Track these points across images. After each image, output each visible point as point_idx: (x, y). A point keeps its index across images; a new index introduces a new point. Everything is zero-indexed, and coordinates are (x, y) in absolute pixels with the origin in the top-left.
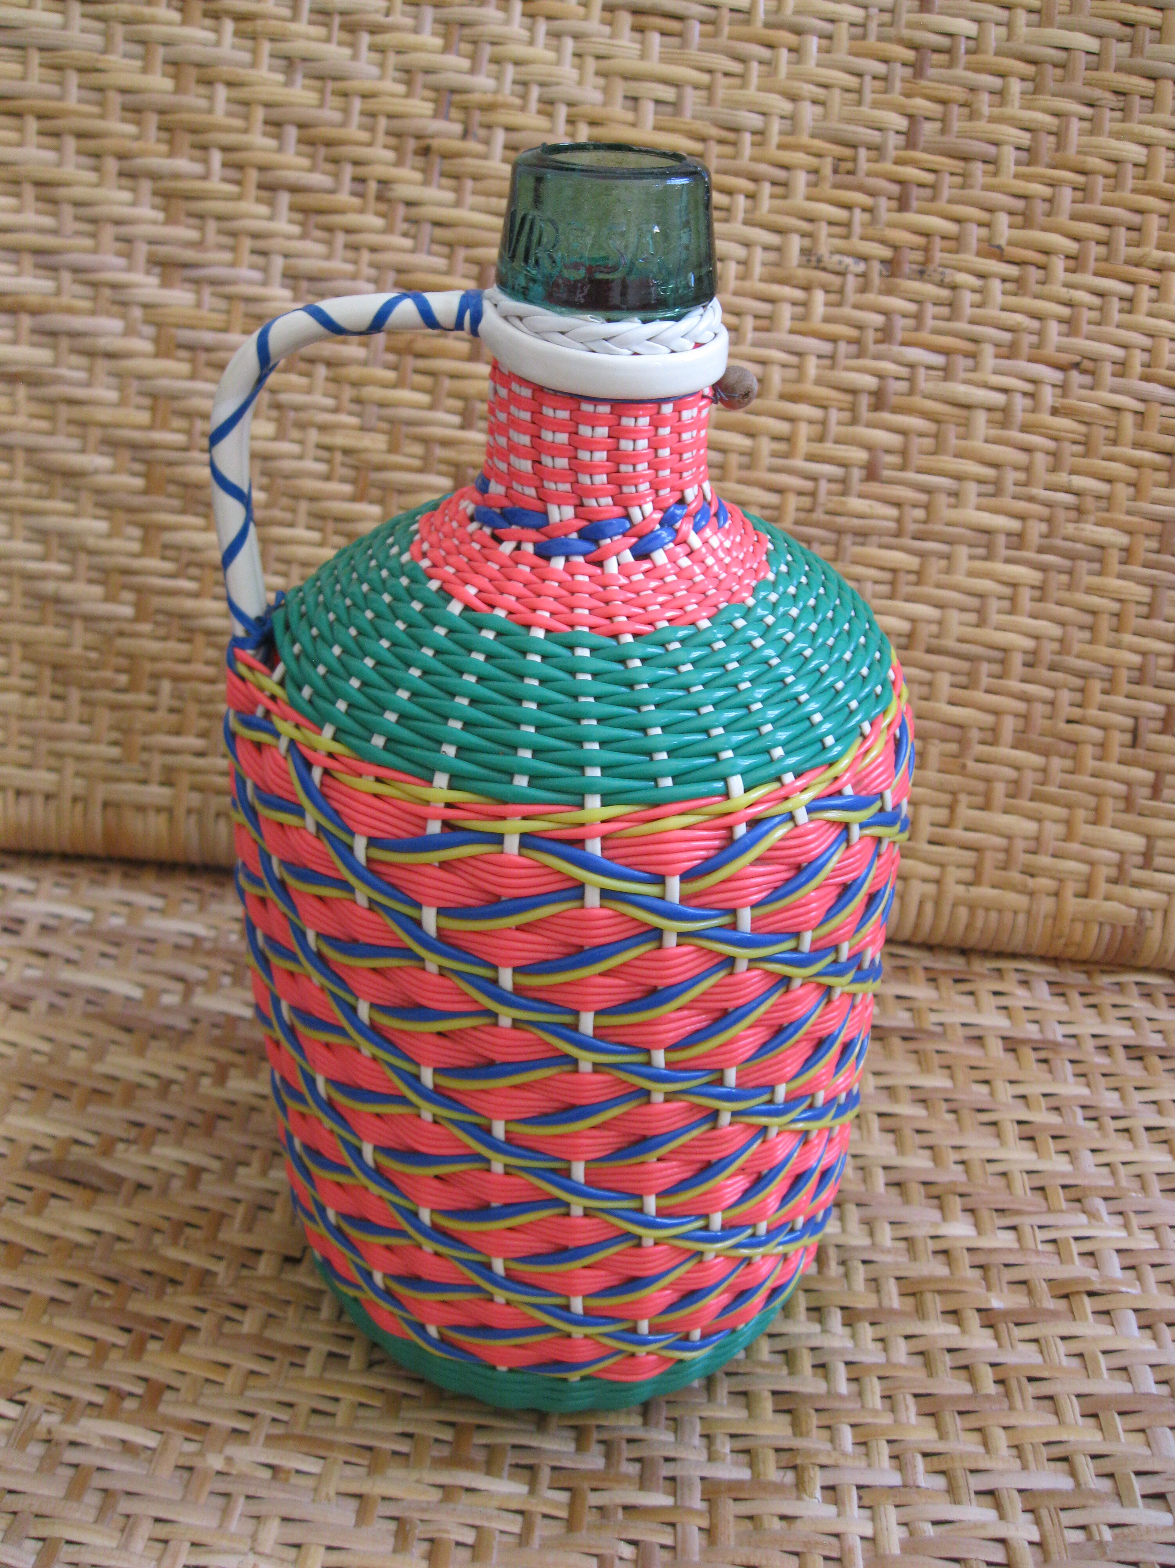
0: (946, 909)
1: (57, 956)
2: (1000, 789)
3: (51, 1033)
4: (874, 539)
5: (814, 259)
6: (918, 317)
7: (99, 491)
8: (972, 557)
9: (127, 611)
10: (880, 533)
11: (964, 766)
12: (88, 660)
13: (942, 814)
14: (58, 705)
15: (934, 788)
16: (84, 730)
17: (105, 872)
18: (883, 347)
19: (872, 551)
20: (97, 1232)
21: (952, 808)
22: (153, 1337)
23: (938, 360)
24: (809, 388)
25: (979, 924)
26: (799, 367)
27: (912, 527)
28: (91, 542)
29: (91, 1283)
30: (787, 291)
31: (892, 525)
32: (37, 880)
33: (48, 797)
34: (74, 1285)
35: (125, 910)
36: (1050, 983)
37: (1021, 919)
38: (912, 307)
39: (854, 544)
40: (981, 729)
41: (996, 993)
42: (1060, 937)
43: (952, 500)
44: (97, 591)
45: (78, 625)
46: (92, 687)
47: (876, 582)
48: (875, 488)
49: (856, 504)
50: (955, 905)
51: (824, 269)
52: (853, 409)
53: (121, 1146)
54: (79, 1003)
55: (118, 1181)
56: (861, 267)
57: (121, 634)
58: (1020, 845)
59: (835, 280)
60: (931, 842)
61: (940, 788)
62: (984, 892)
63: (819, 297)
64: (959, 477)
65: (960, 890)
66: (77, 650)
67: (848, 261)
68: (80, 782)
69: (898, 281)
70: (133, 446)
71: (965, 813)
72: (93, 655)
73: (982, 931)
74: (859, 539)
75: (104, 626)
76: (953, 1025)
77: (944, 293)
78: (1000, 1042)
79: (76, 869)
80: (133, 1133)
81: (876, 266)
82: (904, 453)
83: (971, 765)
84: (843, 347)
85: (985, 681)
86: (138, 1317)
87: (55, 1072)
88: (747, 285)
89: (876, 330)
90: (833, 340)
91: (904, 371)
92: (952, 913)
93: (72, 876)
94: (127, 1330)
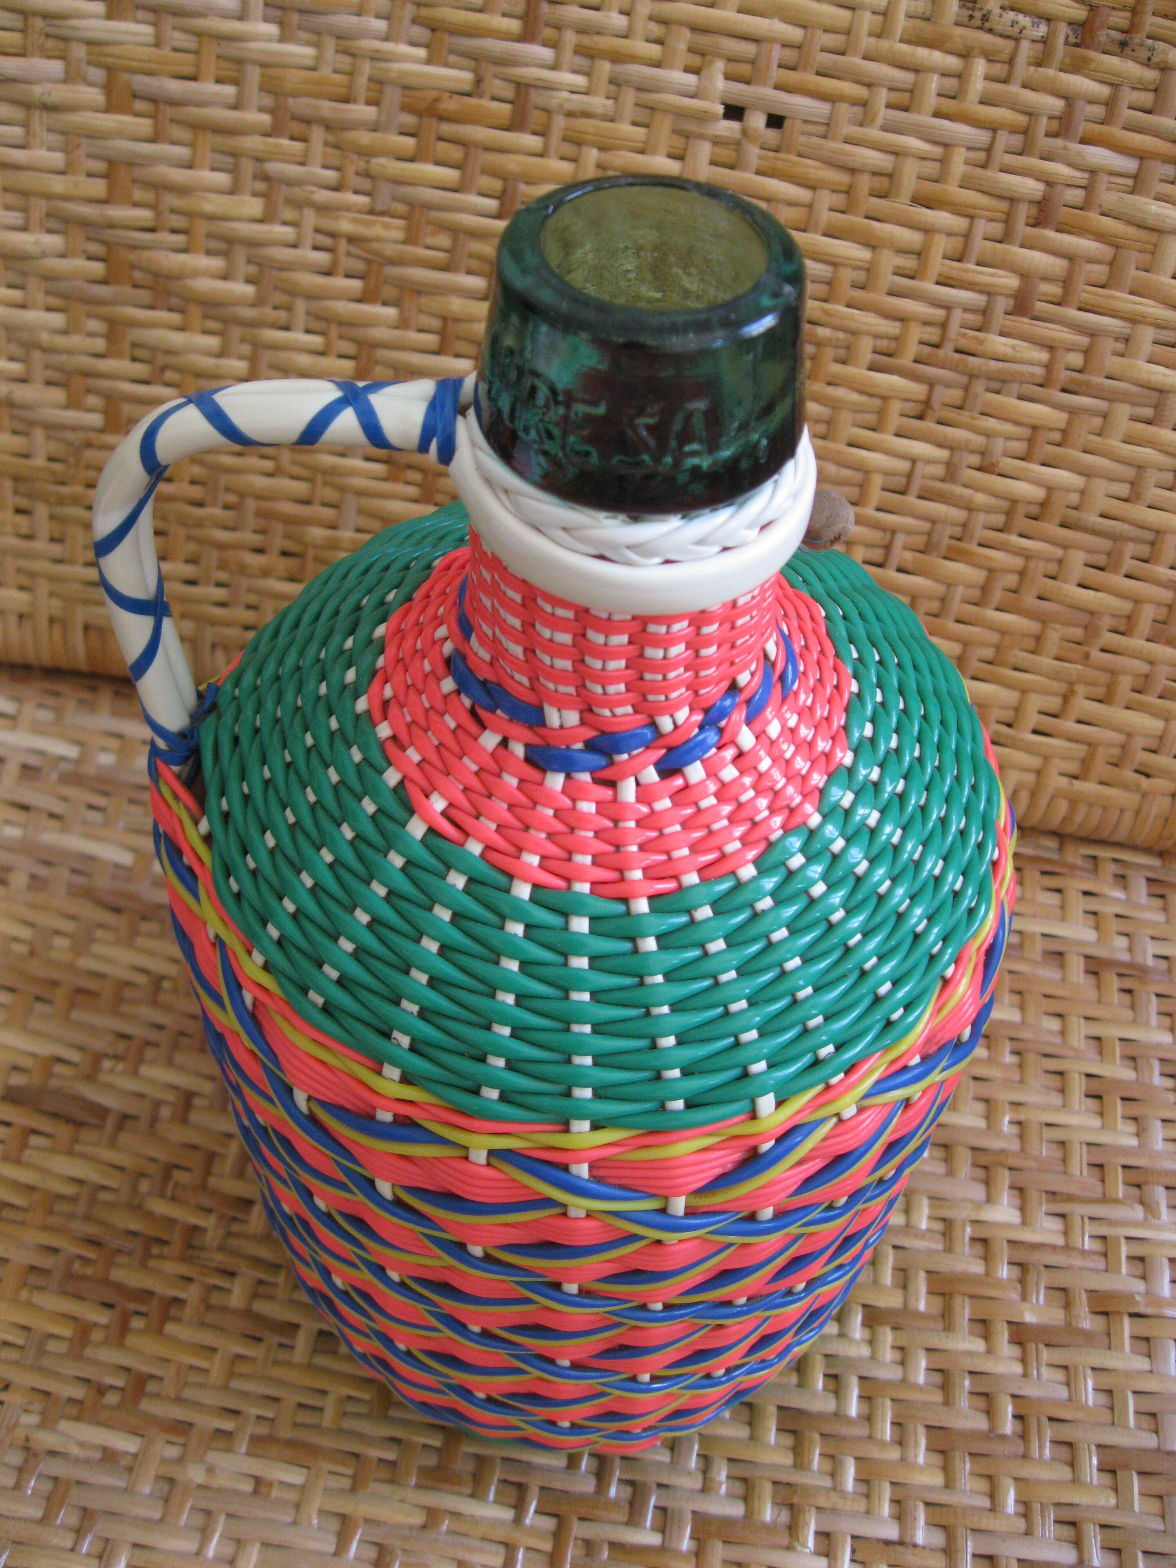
0: (1043, 802)
1: (39, 810)
2: (1125, 683)
3: (30, 915)
4: (1015, 387)
5: (978, 15)
6: (1110, 104)
7: (49, 277)
8: (1134, 419)
9: (95, 419)
10: (1023, 381)
11: (1087, 656)
12: (53, 473)
13: (1053, 703)
14: (23, 522)
15: (1046, 676)
16: (56, 550)
17: (93, 689)
18: (1058, 143)
19: (1008, 402)
20: (80, 1182)
21: (1066, 698)
22: (138, 1313)
23: (1130, 165)
24: (953, 190)
25: (1079, 818)
26: (944, 161)
27: (1063, 376)
28: (45, 338)
29: (72, 1248)
30: (937, 57)
31: (1039, 371)
32: (19, 700)
33: (21, 617)
34: (54, 1251)
35: (115, 743)
36: (1149, 880)
37: (1128, 815)
38: (1104, 91)
39: (988, 390)
40: (1114, 616)
41: (1086, 893)
42: (1169, 838)
43: (1120, 346)
44: (58, 395)
45: (39, 434)
46: (61, 501)
47: (1010, 439)
48: (1024, 324)
49: (998, 343)
50: (1053, 797)
51: (990, 31)
52: (1008, 220)
53: (107, 1064)
54: (62, 876)
55: (101, 1112)
56: (1042, 30)
57: (89, 445)
58: (1139, 742)
59: (1006, 46)
60: (1035, 732)
61: (1056, 676)
62: (1088, 787)
63: (980, 67)
64: (1134, 320)
65: (1064, 782)
66: (40, 462)
67: (1024, 20)
68: (55, 602)
69: (1091, 54)
71: (1083, 705)
72: (58, 467)
73: (1081, 824)
74: (996, 385)
75: (70, 436)
76: (1032, 935)
77: (1151, 75)
78: (1081, 960)
80: (121, 1047)
81: (1063, 30)
82: (1067, 282)
83: (1096, 654)
84: (1004, 139)
85: (1128, 564)
86: (121, 1288)
87: (35, 968)
88: (885, 45)
89: (1051, 118)
90: (993, 128)
91: (1080, 177)
92: (1049, 805)
93: (57, 694)
94: (109, 1306)
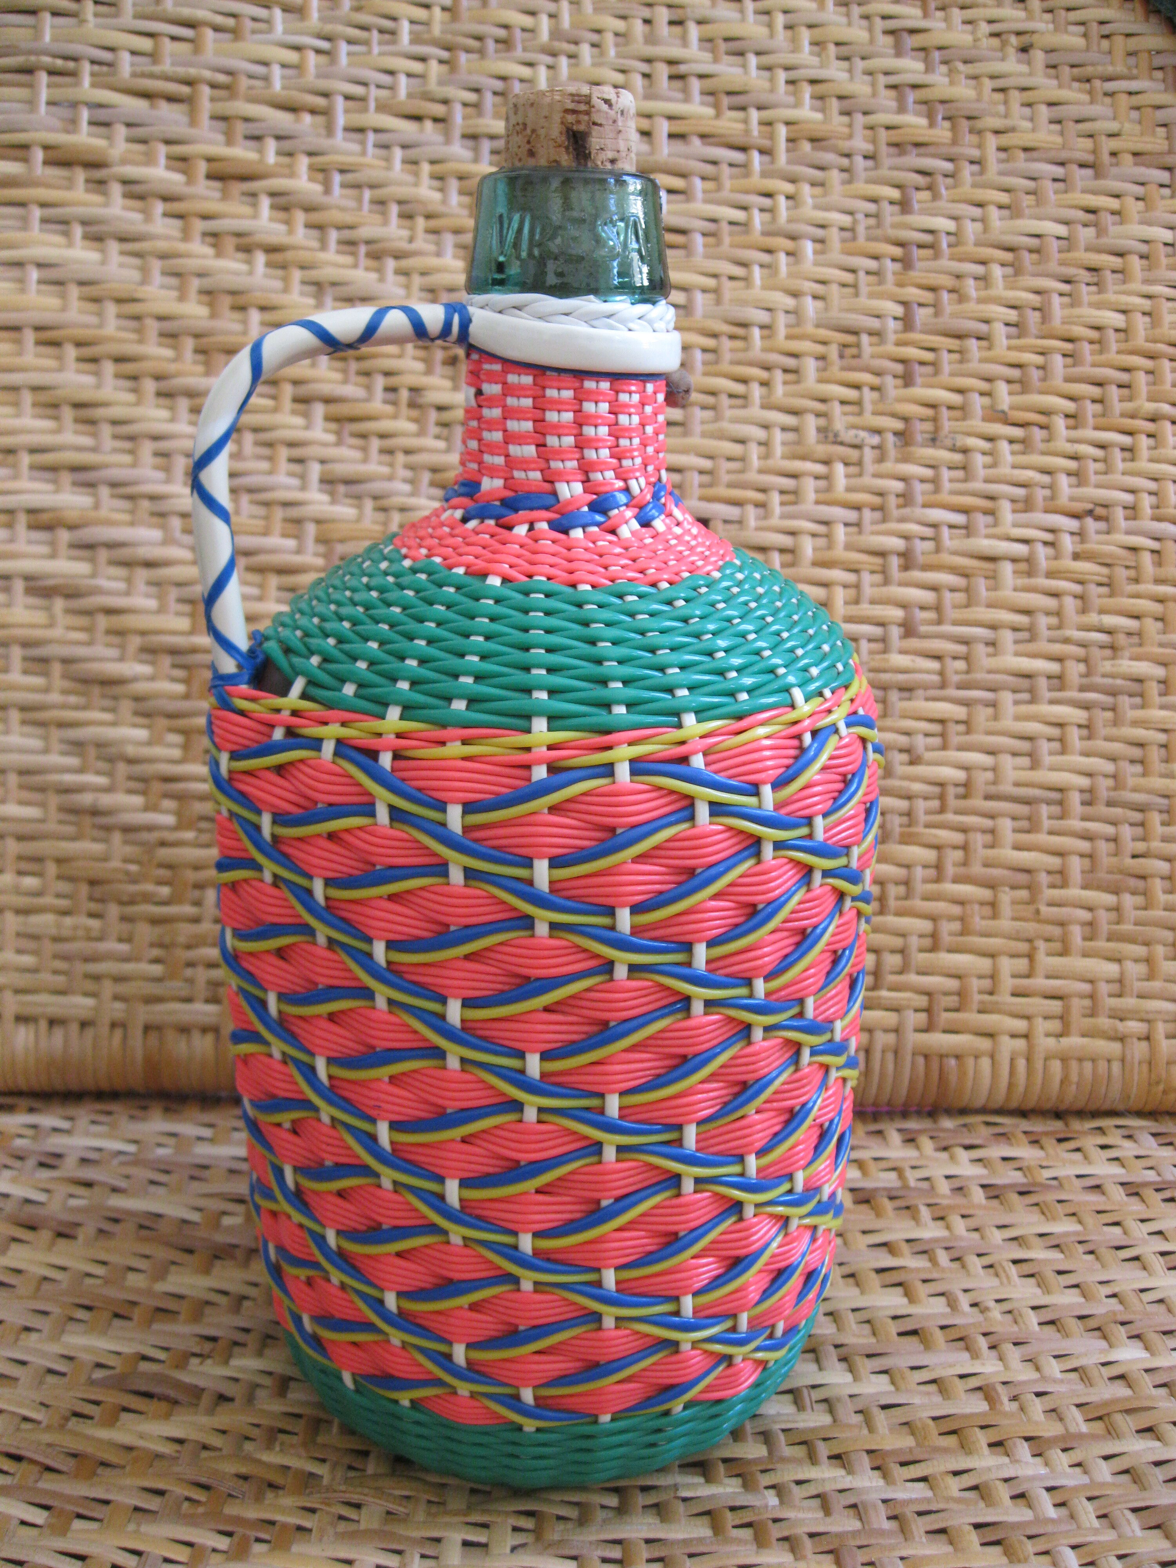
0: (1039, 1065)
1: (103, 1184)
2: (1076, 933)
3: (103, 1256)
4: (920, 693)
5: (831, 435)
6: (935, 481)
7: (138, 699)
8: (1016, 703)
9: (169, 820)
10: (926, 687)
11: (1038, 912)
12: (127, 873)
13: (1022, 964)
14: (95, 924)
15: (1009, 938)
16: (124, 947)
17: (144, 1108)
18: (906, 511)
19: (920, 705)
20: (180, 1441)
21: (1030, 956)
22: (258, 1540)
23: (959, 519)
24: (839, 553)
25: (1074, 1077)
26: (828, 536)
27: (955, 679)
28: (131, 750)
29: (181, 1491)
30: (809, 466)
31: (936, 678)
33: (84, 1024)
34: (160, 1493)
35: (172, 1141)
36: (1154, 1135)
37: (1116, 1067)
38: (928, 473)
39: (901, 699)
40: (1049, 872)
41: (1103, 1147)
42: (1158, 1083)
43: (990, 650)
44: (137, 800)
45: (117, 837)
46: (132, 902)
47: (927, 735)
48: (914, 643)
49: (898, 660)
50: (1046, 1059)
51: (842, 443)
52: (884, 571)
53: (194, 1361)
54: (129, 1226)
55: (196, 1392)
56: (875, 440)
57: (163, 844)
58: (1104, 988)
59: (853, 454)
60: (1014, 995)
61: (1016, 937)
62: (1074, 1041)
63: (839, 469)
64: (993, 627)
65: (1051, 1042)
66: (115, 864)
67: (863, 434)
68: (119, 1005)
69: (913, 449)
70: (174, 651)
71: (1046, 961)
72: (133, 868)
73: (1078, 1084)
74: (906, 694)
75: (145, 836)
76: (1068, 1177)
77: (958, 457)
79: (114, 1107)
80: (208, 1346)
81: (890, 438)
82: (938, 608)
83: (1044, 909)
84: (867, 514)
85: (1047, 824)
86: (239, 1521)
87: (112, 1292)
88: (770, 463)
89: (898, 496)
90: (858, 508)
91: (928, 532)
92: (1045, 1067)
94: (229, 1534)
